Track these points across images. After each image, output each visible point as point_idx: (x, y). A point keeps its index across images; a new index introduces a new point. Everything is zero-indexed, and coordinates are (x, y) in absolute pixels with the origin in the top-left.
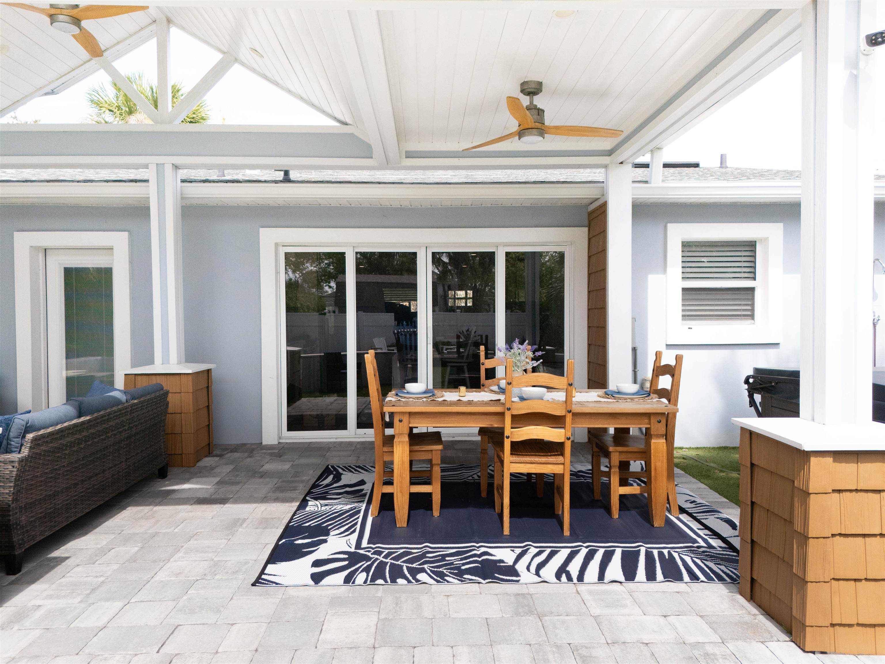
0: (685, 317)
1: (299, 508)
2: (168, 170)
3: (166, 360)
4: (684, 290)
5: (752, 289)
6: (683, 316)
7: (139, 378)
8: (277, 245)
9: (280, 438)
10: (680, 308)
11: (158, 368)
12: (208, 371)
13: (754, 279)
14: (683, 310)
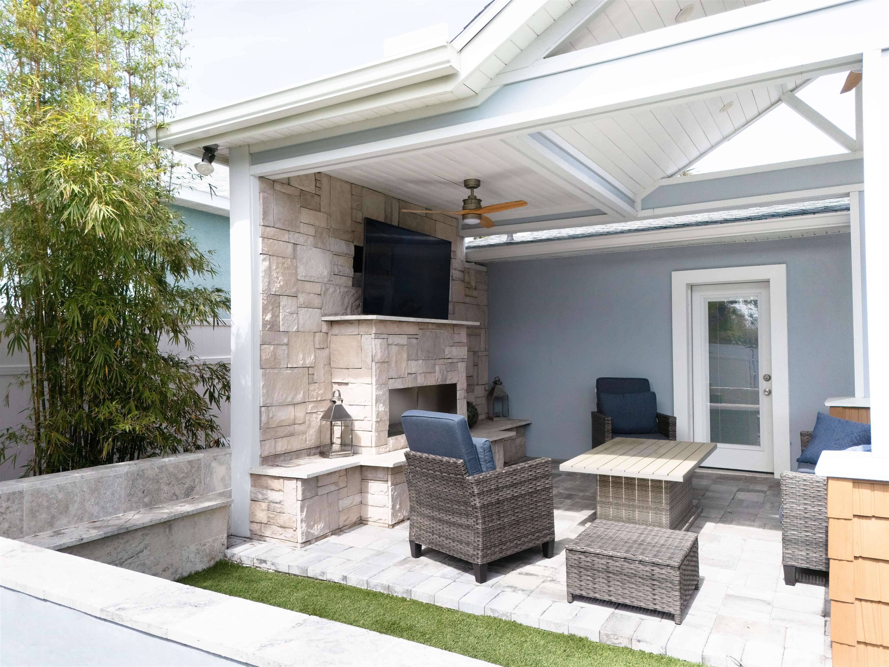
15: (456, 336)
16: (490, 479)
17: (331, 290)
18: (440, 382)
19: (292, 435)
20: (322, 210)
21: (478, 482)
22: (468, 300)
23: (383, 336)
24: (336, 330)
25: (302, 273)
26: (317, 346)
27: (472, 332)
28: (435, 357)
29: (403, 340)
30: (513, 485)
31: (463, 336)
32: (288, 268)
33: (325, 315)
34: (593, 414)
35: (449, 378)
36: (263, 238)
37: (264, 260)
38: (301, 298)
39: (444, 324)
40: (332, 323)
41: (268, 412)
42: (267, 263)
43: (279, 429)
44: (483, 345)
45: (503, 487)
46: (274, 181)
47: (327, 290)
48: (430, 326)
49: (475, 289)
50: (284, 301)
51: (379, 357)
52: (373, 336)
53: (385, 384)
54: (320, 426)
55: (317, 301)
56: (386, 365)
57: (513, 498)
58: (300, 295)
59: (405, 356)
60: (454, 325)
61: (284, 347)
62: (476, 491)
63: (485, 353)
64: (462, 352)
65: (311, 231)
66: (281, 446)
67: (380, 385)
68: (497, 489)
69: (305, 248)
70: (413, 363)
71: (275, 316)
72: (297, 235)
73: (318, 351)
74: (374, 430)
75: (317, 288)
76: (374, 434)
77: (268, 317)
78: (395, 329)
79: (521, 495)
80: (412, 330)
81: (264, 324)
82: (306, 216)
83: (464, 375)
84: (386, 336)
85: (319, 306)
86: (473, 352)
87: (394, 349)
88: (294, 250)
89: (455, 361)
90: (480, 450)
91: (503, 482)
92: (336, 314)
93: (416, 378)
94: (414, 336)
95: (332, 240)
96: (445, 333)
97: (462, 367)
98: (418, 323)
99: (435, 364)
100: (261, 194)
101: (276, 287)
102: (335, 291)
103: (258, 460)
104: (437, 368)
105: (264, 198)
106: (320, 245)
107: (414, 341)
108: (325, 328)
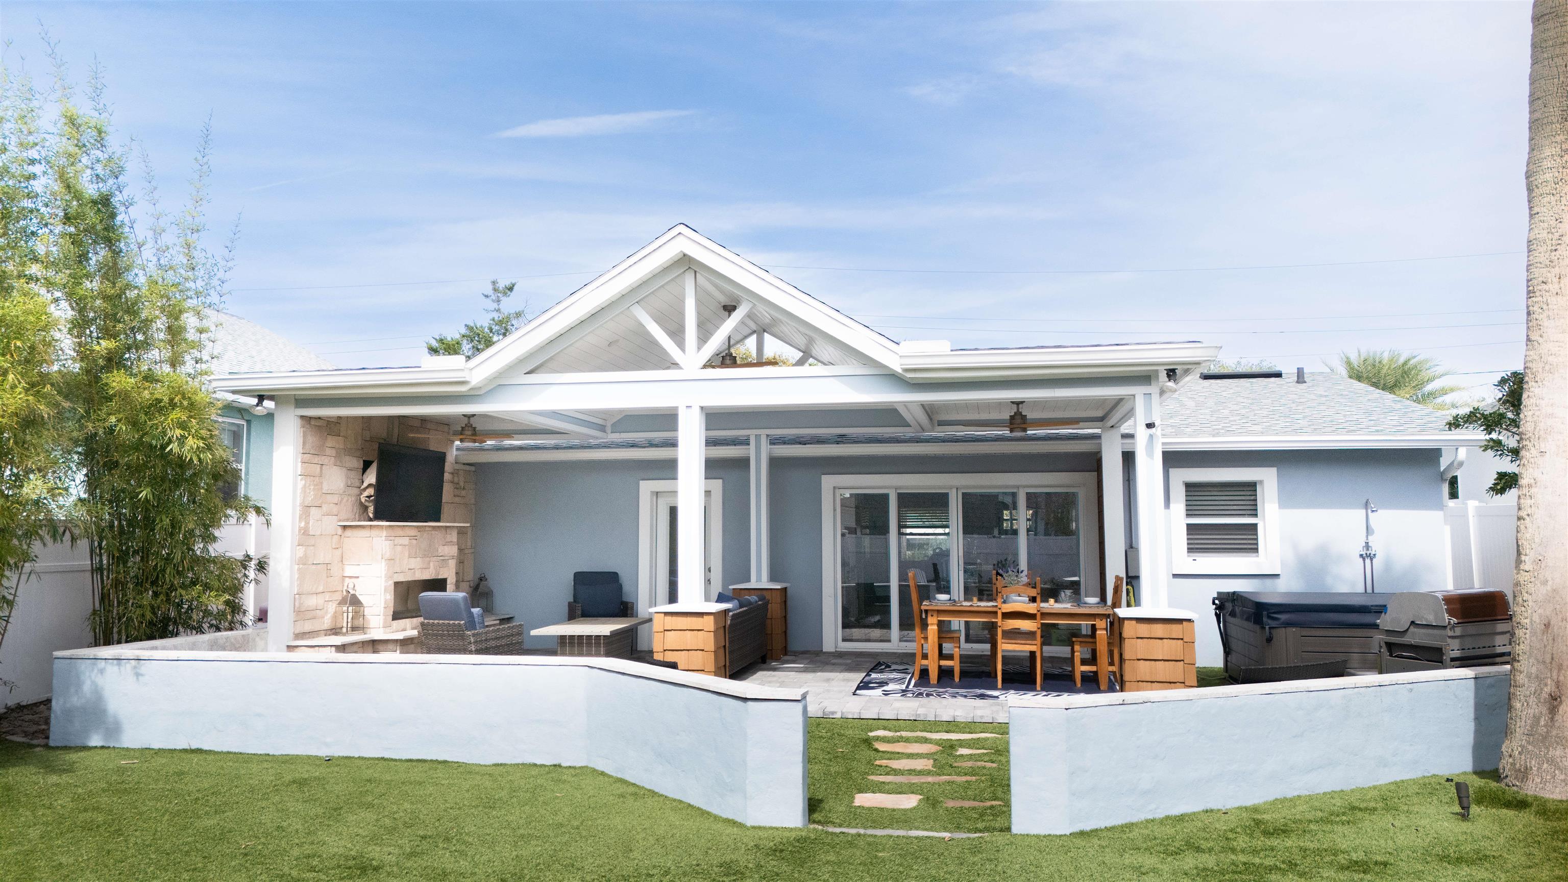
0: (1190, 550)
1: (866, 676)
2: (764, 441)
3: (759, 579)
4: (1188, 525)
5: (1254, 526)
6: (1188, 549)
7: (743, 592)
8: (834, 488)
9: (836, 647)
10: (1185, 542)
11: (753, 584)
12: (786, 588)
13: (1256, 515)
14: (1188, 544)
15: (448, 536)
16: (482, 633)
17: (345, 500)
18: (433, 577)
19: (314, 618)
20: (341, 434)
21: (474, 635)
22: (457, 500)
23: (391, 538)
24: (349, 532)
25: (325, 488)
26: (334, 547)
27: (461, 532)
28: (430, 555)
29: (406, 541)
30: (497, 638)
31: (453, 536)
32: (317, 485)
33: (340, 521)
34: (570, 604)
35: (441, 573)
36: (303, 463)
37: (301, 480)
38: (325, 508)
39: (438, 527)
40: (345, 527)
41: (300, 599)
42: (303, 482)
43: (306, 612)
44: (469, 544)
45: (490, 639)
46: (310, 418)
47: (342, 499)
48: (427, 529)
49: (464, 489)
50: (313, 511)
51: (388, 555)
52: (384, 538)
53: (391, 577)
54: (336, 612)
55: (335, 509)
56: (392, 561)
57: (497, 646)
58: (323, 506)
59: (407, 554)
60: (447, 527)
61: (312, 548)
62: (472, 640)
63: (471, 551)
64: (453, 550)
65: (333, 452)
66: (308, 627)
67: (388, 577)
68: (486, 640)
69: (328, 467)
70: (413, 560)
71: (307, 523)
72: (323, 458)
73: (334, 550)
74: (382, 614)
75: (336, 499)
76: (382, 618)
77: (303, 524)
78: (400, 532)
79: (501, 645)
80: (413, 532)
81: (300, 530)
82: (331, 441)
83: (454, 571)
84: (393, 538)
85: (336, 513)
86: (460, 550)
87: (399, 548)
88: (321, 468)
89: (446, 558)
90: (475, 616)
91: (490, 636)
92: (347, 520)
93: (414, 573)
94: (414, 537)
95: (347, 458)
96: (438, 535)
97: (452, 563)
98: (418, 527)
99: (430, 561)
100: (302, 429)
101: (309, 500)
102: (347, 501)
103: (292, 636)
104: (432, 564)
105: (304, 432)
106: (338, 463)
107: (414, 542)
108: (340, 531)
